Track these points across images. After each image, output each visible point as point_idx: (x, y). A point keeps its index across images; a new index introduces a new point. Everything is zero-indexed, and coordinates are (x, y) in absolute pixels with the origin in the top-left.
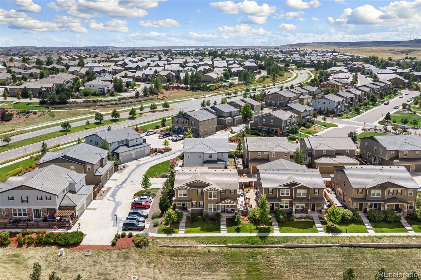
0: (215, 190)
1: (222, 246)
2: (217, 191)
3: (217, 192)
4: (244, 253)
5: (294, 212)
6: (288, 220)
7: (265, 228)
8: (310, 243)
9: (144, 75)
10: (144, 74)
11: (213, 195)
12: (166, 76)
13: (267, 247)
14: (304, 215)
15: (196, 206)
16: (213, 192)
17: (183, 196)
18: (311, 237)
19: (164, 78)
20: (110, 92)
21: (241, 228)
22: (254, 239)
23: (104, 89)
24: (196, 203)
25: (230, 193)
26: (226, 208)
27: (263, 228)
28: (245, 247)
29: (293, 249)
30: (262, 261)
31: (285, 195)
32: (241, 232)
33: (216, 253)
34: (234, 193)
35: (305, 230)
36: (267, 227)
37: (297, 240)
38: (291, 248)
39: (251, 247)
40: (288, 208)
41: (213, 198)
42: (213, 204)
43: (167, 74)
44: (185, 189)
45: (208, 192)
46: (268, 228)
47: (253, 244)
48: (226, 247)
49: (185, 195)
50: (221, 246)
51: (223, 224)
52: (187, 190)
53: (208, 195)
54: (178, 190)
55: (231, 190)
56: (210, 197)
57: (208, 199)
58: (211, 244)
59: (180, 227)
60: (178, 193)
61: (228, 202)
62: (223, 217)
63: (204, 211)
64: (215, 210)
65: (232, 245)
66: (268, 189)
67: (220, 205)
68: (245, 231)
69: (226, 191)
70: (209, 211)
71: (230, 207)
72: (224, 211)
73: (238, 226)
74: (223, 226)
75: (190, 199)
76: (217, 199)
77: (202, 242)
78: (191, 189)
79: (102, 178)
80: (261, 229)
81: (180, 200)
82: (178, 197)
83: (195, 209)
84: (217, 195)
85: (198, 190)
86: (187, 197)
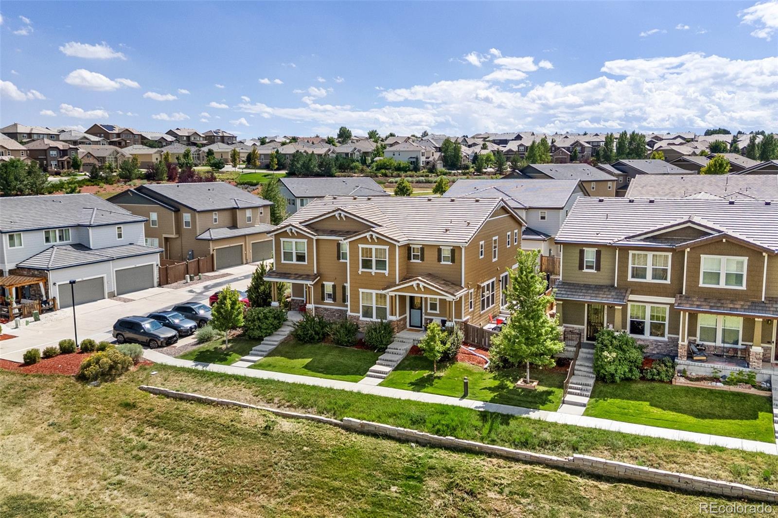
0: (380, 241)
1: (325, 422)
2: (386, 243)
3: (387, 247)
4: (385, 457)
5: (682, 351)
6: (643, 379)
7: (529, 391)
8: (705, 475)
9: (522, 148)
10: (521, 145)
11: (374, 259)
12: (568, 149)
13: (491, 454)
14: (729, 369)
16: (374, 247)
17: (294, 262)
18: (722, 449)
19: (563, 151)
20: (428, 166)
21: (439, 378)
23: (417, 158)
24: (334, 287)
25: (439, 260)
26: (427, 314)
27: (523, 389)
28: (403, 440)
29: (604, 486)
30: (438, 502)
31: (649, 279)
32: (430, 389)
33: (287, 441)
34: (453, 261)
35: (707, 421)
36: (541, 389)
37: (640, 452)
38: (598, 477)
39: (423, 443)
40: (666, 339)
41: (374, 271)
42: (374, 292)
43: (572, 145)
44: (300, 236)
45: (361, 246)
46: (544, 392)
47: (438, 432)
48: (336, 425)
49: (301, 258)
50: (319, 421)
51: (387, 360)
52: (306, 241)
53: (361, 258)
54: (282, 240)
55: (441, 247)
56: (367, 264)
57: (361, 270)
58: (295, 407)
59: (254, 350)
60: (282, 251)
61: (418, 285)
62: (401, 340)
63: (349, 316)
64: (381, 312)
65: (359, 421)
66: (578, 251)
67: (396, 295)
68: (445, 389)
69: (425, 252)
70: (364, 316)
71: (438, 312)
72: (420, 325)
73: (433, 373)
74: (384, 365)
75: (315, 272)
76: (386, 272)
77: (271, 400)
78: (315, 238)
79: (215, 248)
80: (515, 391)
81: (285, 274)
82: (283, 261)
83: (332, 309)
84: (387, 260)
85: (338, 245)
86: (307, 264)
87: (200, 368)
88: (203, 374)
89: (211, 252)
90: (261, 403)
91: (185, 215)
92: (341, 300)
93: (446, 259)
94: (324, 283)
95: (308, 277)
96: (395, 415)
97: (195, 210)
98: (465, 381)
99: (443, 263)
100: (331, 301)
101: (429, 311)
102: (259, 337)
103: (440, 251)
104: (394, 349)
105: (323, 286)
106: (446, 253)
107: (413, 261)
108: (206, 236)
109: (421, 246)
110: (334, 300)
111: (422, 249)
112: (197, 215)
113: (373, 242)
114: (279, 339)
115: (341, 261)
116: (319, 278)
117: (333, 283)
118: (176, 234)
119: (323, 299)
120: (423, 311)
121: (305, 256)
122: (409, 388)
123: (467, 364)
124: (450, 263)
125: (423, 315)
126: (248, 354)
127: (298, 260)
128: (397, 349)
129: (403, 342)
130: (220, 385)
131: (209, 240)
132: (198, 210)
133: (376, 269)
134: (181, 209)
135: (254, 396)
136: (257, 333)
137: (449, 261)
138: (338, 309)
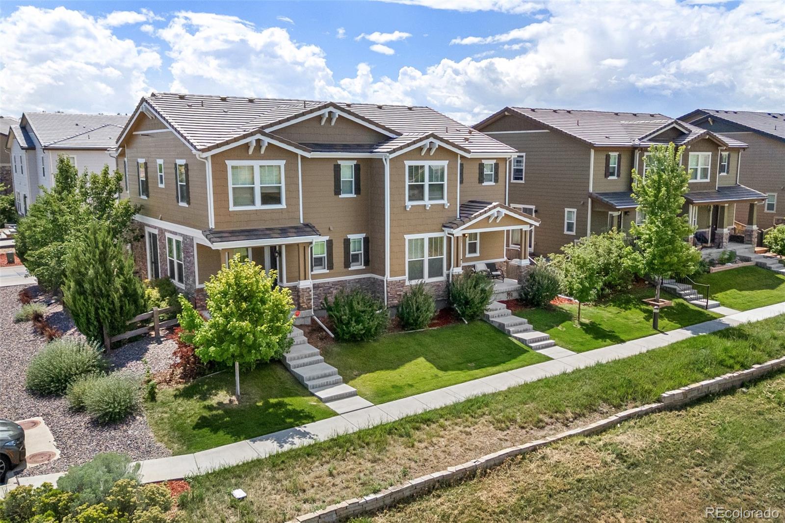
0: (439, 153)
1: (649, 413)
2: (446, 156)
3: (446, 163)
11: (426, 183)
15: (330, 267)
16: (427, 164)
17: (258, 206)
25: (481, 180)
26: (465, 260)
34: (496, 181)
41: (427, 202)
42: (426, 236)
45: (408, 163)
48: (663, 410)
49: (271, 197)
50: (640, 416)
51: (517, 325)
52: (283, 161)
53: (406, 183)
54: (230, 163)
55: (483, 161)
56: (417, 192)
57: (408, 204)
60: (231, 186)
61: (499, 214)
63: (389, 283)
64: (436, 266)
65: (678, 391)
66: (605, 157)
69: (465, 171)
70: (410, 278)
71: (478, 254)
73: (577, 322)
74: (521, 332)
75: (302, 220)
76: (446, 202)
78: (309, 156)
82: (232, 208)
83: (326, 283)
84: (445, 183)
85: (337, 169)
86: (285, 207)
87: (298, 443)
88: (295, 455)
93: (489, 178)
99: (485, 183)
100: (323, 270)
101: (467, 255)
103: (481, 167)
106: (489, 168)
113: (426, 156)
115: (342, 196)
117: (327, 238)
121: (279, 193)
124: (492, 183)
127: (265, 203)
133: (430, 199)
137: (491, 181)
138: (338, 281)
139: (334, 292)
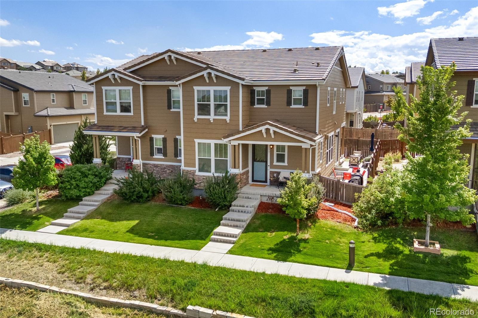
0: (221, 81)
1: (160, 313)
3: (228, 87)
7: (436, 257)
11: (212, 103)
16: (212, 89)
17: (119, 113)
21: (305, 241)
22: (351, 301)
24: (164, 140)
25: (289, 103)
26: (272, 166)
27: (426, 255)
32: (298, 257)
34: (306, 103)
36: (449, 253)
41: (212, 117)
42: (213, 142)
44: (124, 82)
45: (196, 88)
46: (456, 258)
49: (125, 108)
51: (234, 220)
52: (131, 88)
53: (196, 103)
54: (104, 88)
55: (291, 88)
56: (204, 109)
57: (196, 117)
58: (115, 289)
59: (70, 212)
60: (104, 101)
61: (268, 130)
62: (247, 196)
63: (183, 170)
64: (221, 165)
65: (210, 311)
66: (466, 83)
67: (239, 144)
68: (319, 256)
69: (272, 95)
70: (200, 170)
71: (286, 164)
72: (264, 180)
73: (295, 235)
74: (231, 226)
75: (143, 124)
76: (228, 118)
77: (81, 278)
78: (141, 83)
79: (52, 124)
80: (413, 256)
81: (108, 126)
82: (105, 113)
83: (162, 165)
84: (228, 103)
85: (169, 92)
86: (133, 115)
89: (49, 128)
90: (68, 284)
91: (23, 94)
92: (173, 155)
93: (297, 101)
94: (153, 136)
95: (134, 129)
96: (264, 300)
97: (32, 90)
98: (351, 246)
99: (293, 106)
100: (161, 156)
101: (275, 163)
102: (77, 196)
103: (289, 92)
104: (240, 206)
105: (151, 139)
106: (298, 93)
107: (257, 106)
108: (44, 113)
109: (267, 88)
110: (165, 155)
111: (268, 92)
112: (35, 94)
113: (211, 84)
114: (100, 199)
115: (172, 110)
116: (147, 130)
117: (163, 136)
118: (16, 112)
119: (152, 154)
120: (269, 164)
121: (130, 106)
122: (270, 256)
123: (331, 223)
124: (301, 106)
125: (269, 168)
126: (62, 217)
127: (122, 111)
128: (244, 206)
129: (248, 198)
130: (15, 259)
131: (46, 116)
132: (36, 89)
133: (215, 115)
134: (20, 89)
135: (59, 273)
136: (74, 192)
137: (301, 104)
138: (170, 165)
139: (168, 171)
